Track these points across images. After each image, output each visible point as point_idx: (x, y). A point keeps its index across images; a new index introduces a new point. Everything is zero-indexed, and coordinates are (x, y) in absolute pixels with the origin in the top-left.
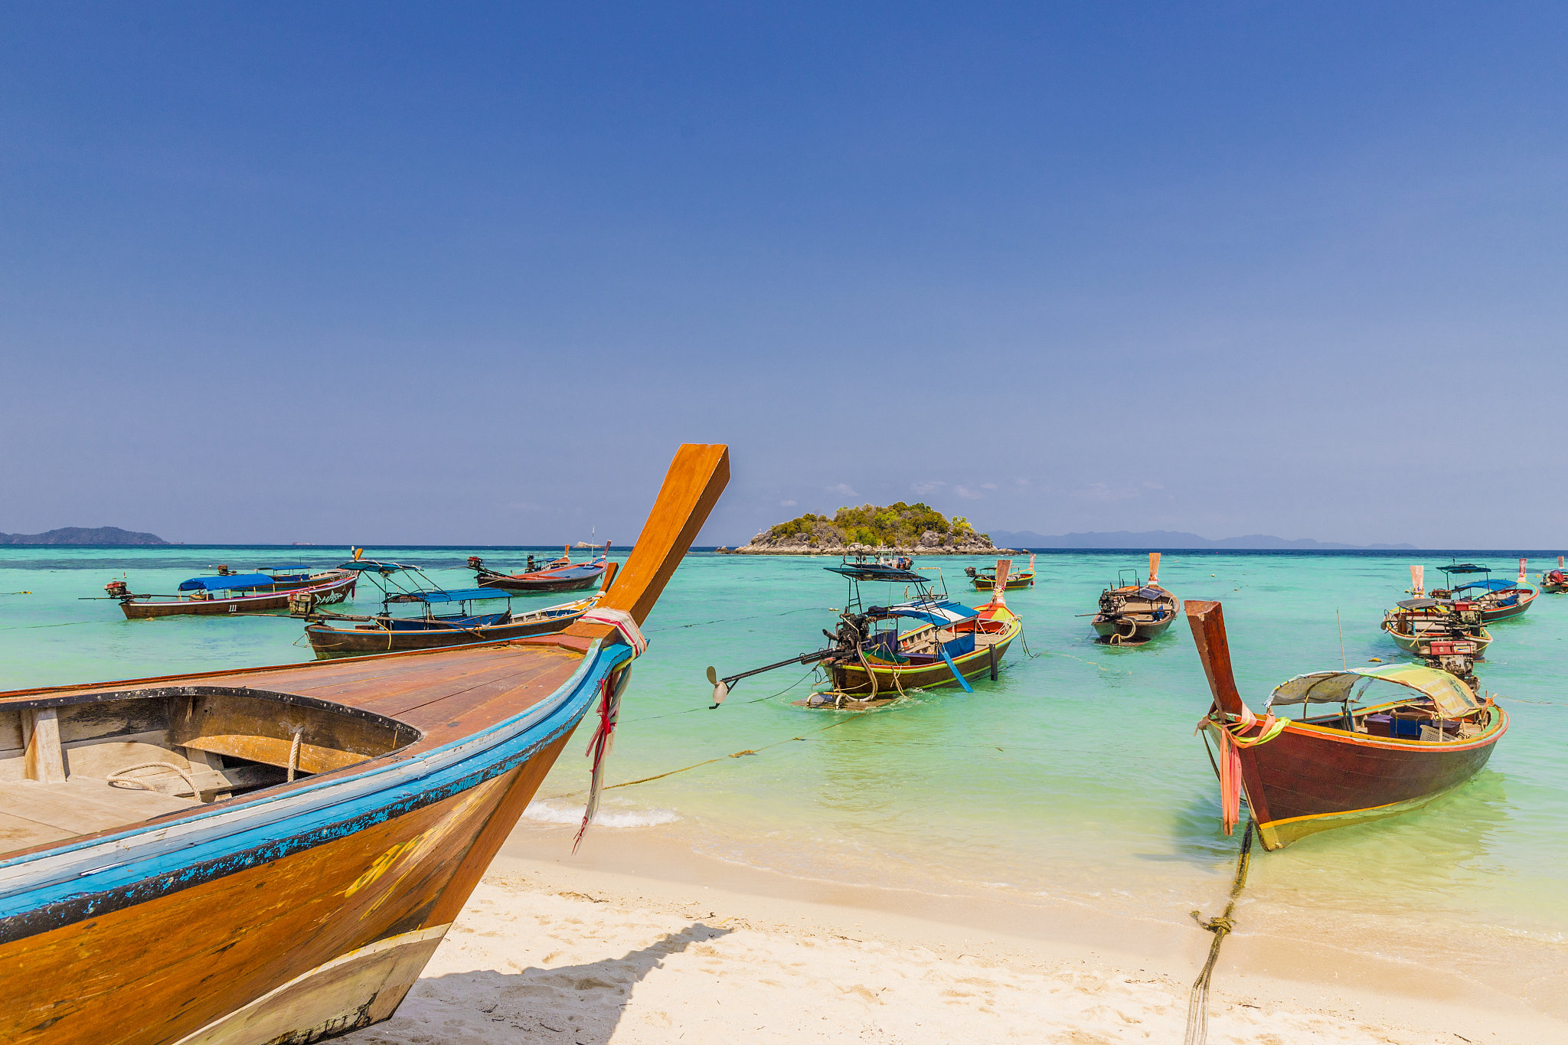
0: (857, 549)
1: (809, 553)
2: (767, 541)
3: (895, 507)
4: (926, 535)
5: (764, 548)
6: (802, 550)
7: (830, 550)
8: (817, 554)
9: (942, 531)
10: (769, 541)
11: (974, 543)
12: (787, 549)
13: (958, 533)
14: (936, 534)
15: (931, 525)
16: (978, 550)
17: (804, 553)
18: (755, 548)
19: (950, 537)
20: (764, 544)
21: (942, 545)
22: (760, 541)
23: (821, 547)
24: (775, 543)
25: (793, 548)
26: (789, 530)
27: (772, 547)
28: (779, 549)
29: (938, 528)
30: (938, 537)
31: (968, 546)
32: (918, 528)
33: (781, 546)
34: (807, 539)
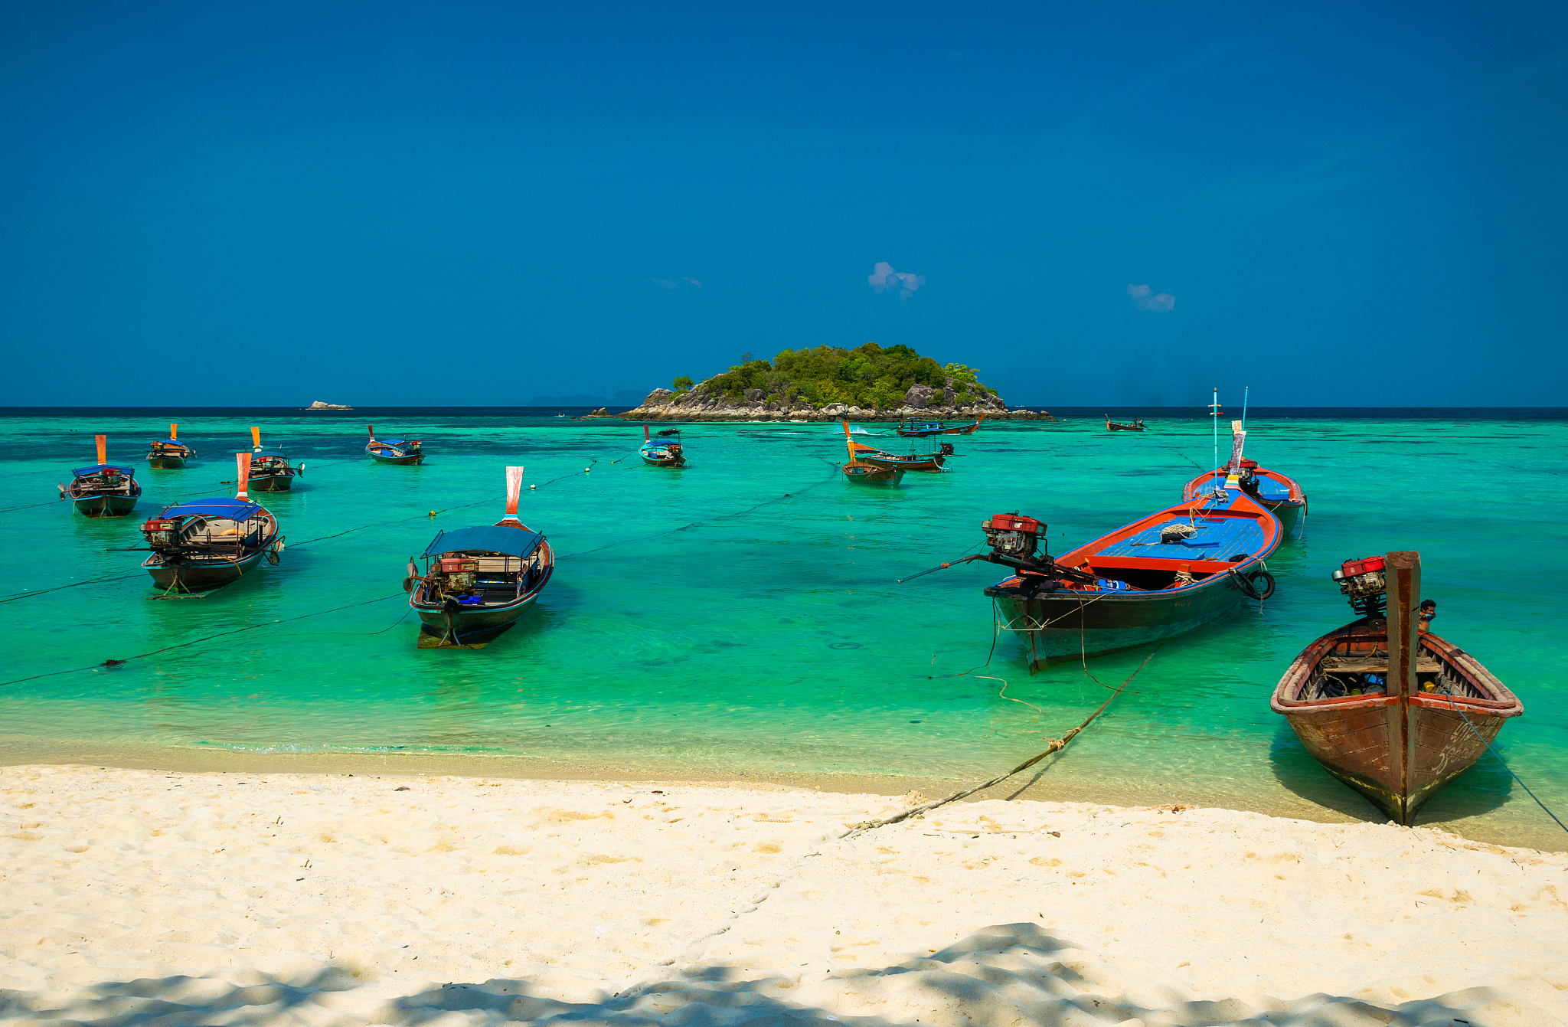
0: (840, 412)
1: (768, 418)
2: (701, 400)
3: (864, 350)
4: (915, 390)
5: (696, 410)
6: (757, 414)
7: (796, 413)
8: (780, 419)
9: (940, 384)
10: (704, 401)
11: (982, 402)
12: (733, 412)
13: (959, 388)
14: (929, 390)
15: (922, 376)
16: (989, 411)
17: (760, 418)
18: (682, 410)
19: (949, 394)
20: (695, 405)
21: (938, 405)
22: (687, 400)
23: (783, 409)
24: (715, 404)
25: (742, 411)
26: (733, 383)
27: (710, 410)
28: (721, 412)
29: (932, 380)
30: (932, 393)
31: (976, 406)
32: (901, 380)
33: (723, 407)
34: (762, 397)
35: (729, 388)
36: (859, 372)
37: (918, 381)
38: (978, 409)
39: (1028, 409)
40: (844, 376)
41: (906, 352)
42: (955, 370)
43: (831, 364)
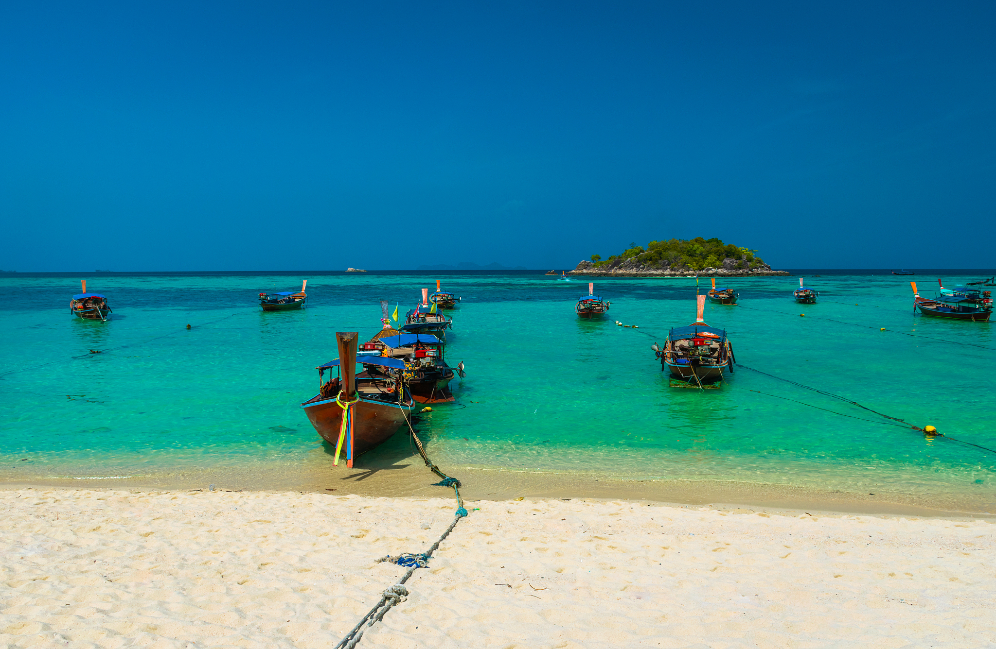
3: (697, 241)
4: (727, 261)
11: (762, 267)
13: (750, 260)
14: (734, 261)
15: (729, 254)
18: (624, 271)
19: (745, 263)
20: (632, 268)
21: (740, 269)
22: (626, 266)
23: (680, 270)
24: (644, 268)
25: (660, 272)
26: (653, 258)
27: (641, 271)
28: (648, 272)
29: (736, 256)
30: (736, 263)
31: (760, 269)
32: (719, 256)
33: (649, 270)
34: (668, 265)
35: (651, 260)
36: (697, 252)
37: (727, 256)
38: (761, 270)
39: (783, 270)
40: (691, 254)
41: (718, 242)
42: (743, 251)
43: (683, 248)
